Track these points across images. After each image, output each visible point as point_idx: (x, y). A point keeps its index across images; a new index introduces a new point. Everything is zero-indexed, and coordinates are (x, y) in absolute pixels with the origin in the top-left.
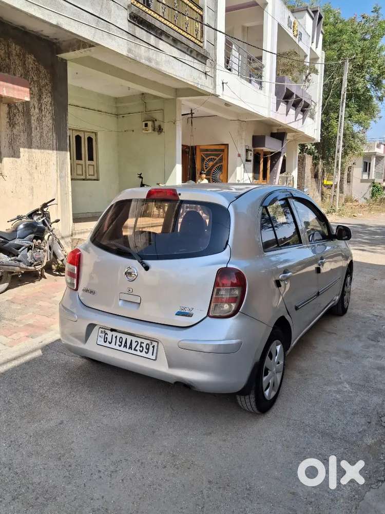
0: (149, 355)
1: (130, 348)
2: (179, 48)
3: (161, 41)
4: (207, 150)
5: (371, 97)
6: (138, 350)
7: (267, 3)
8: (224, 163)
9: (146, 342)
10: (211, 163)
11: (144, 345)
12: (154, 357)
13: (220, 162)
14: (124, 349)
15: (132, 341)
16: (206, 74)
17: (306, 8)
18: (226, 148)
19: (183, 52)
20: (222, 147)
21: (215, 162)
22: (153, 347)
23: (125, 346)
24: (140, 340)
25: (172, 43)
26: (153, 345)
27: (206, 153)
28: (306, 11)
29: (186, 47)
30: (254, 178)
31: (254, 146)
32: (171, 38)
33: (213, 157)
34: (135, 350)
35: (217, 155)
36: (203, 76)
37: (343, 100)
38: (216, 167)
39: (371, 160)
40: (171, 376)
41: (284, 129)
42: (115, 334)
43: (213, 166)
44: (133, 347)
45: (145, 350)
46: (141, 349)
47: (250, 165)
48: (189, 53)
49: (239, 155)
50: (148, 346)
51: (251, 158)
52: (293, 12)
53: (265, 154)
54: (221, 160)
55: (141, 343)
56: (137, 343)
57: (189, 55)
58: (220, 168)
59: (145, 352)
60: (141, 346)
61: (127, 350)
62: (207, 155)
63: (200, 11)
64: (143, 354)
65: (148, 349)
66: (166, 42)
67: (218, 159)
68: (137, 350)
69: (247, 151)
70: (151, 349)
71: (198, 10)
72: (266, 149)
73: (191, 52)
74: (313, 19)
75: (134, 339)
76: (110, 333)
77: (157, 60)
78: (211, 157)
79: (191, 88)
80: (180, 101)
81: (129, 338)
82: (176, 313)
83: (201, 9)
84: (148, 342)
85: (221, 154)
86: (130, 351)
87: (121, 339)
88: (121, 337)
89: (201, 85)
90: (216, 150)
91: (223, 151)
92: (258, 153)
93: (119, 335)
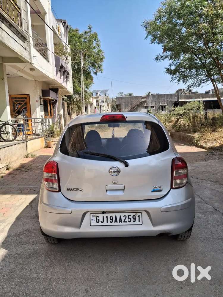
0: (137, 222)
1: (120, 221)
2: (12, 30)
3: (3, 24)
4: (16, 98)
5: (90, 72)
6: (128, 222)
7: (46, 13)
8: (28, 106)
9: (132, 214)
10: (20, 106)
11: (131, 217)
12: (140, 223)
13: (25, 105)
14: (116, 224)
15: (120, 216)
16: (26, 49)
17: (60, 20)
18: (28, 96)
19: (14, 33)
20: (26, 96)
21: (22, 105)
22: (139, 216)
23: (116, 221)
24: (127, 214)
25: (9, 27)
26: (138, 215)
27: (15, 99)
28: (61, 22)
29: (16, 30)
30: (45, 115)
31: (43, 96)
32: (9, 23)
33: (20, 102)
34: (124, 222)
35: (23, 101)
36: (24, 50)
37: (82, 72)
38: (22, 108)
39: (87, 105)
40: (156, 231)
41: (57, 87)
42: (105, 215)
43: (21, 108)
44: (123, 220)
45: (132, 220)
46: (129, 220)
47: (42, 107)
48: (17, 34)
49: (37, 101)
50: (134, 217)
51: (42, 103)
52: (57, 21)
53: (50, 100)
54: (26, 104)
55: (129, 216)
56: (125, 217)
57: (16, 35)
58: (26, 109)
59: (133, 221)
60: (129, 218)
61: (118, 223)
62: (17, 101)
63: (19, 10)
64: (132, 223)
65: (135, 219)
66: (6, 25)
67: (23, 103)
68: (126, 222)
69: (40, 98)
70: (137, 218)
71: (18, 9)
72: (50, 98)
73: (18, 34)
74: (64, 27)
75: (122, 215)
76: (101, 216)
77: (2, 36)
78: (19, 102)
79: (18, 58)
80: (5, 65)
81: (118, 215)
82: (151, 191)
83: (19, 9)
84: (134, 214)
85: (25, 100)
86: (121, 223)
87: (111, 217)
88: (111, 216)
89: (24, 56)
90: (22, 98)
91: (26, 98)
92: (46, 100)
93: (109, 215)
